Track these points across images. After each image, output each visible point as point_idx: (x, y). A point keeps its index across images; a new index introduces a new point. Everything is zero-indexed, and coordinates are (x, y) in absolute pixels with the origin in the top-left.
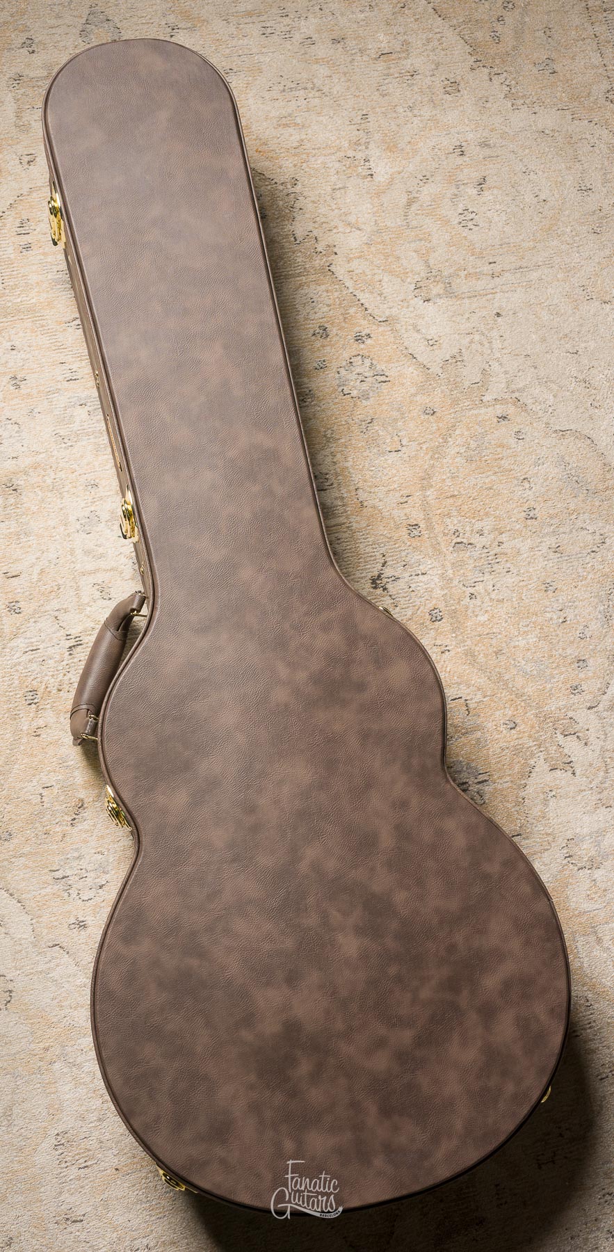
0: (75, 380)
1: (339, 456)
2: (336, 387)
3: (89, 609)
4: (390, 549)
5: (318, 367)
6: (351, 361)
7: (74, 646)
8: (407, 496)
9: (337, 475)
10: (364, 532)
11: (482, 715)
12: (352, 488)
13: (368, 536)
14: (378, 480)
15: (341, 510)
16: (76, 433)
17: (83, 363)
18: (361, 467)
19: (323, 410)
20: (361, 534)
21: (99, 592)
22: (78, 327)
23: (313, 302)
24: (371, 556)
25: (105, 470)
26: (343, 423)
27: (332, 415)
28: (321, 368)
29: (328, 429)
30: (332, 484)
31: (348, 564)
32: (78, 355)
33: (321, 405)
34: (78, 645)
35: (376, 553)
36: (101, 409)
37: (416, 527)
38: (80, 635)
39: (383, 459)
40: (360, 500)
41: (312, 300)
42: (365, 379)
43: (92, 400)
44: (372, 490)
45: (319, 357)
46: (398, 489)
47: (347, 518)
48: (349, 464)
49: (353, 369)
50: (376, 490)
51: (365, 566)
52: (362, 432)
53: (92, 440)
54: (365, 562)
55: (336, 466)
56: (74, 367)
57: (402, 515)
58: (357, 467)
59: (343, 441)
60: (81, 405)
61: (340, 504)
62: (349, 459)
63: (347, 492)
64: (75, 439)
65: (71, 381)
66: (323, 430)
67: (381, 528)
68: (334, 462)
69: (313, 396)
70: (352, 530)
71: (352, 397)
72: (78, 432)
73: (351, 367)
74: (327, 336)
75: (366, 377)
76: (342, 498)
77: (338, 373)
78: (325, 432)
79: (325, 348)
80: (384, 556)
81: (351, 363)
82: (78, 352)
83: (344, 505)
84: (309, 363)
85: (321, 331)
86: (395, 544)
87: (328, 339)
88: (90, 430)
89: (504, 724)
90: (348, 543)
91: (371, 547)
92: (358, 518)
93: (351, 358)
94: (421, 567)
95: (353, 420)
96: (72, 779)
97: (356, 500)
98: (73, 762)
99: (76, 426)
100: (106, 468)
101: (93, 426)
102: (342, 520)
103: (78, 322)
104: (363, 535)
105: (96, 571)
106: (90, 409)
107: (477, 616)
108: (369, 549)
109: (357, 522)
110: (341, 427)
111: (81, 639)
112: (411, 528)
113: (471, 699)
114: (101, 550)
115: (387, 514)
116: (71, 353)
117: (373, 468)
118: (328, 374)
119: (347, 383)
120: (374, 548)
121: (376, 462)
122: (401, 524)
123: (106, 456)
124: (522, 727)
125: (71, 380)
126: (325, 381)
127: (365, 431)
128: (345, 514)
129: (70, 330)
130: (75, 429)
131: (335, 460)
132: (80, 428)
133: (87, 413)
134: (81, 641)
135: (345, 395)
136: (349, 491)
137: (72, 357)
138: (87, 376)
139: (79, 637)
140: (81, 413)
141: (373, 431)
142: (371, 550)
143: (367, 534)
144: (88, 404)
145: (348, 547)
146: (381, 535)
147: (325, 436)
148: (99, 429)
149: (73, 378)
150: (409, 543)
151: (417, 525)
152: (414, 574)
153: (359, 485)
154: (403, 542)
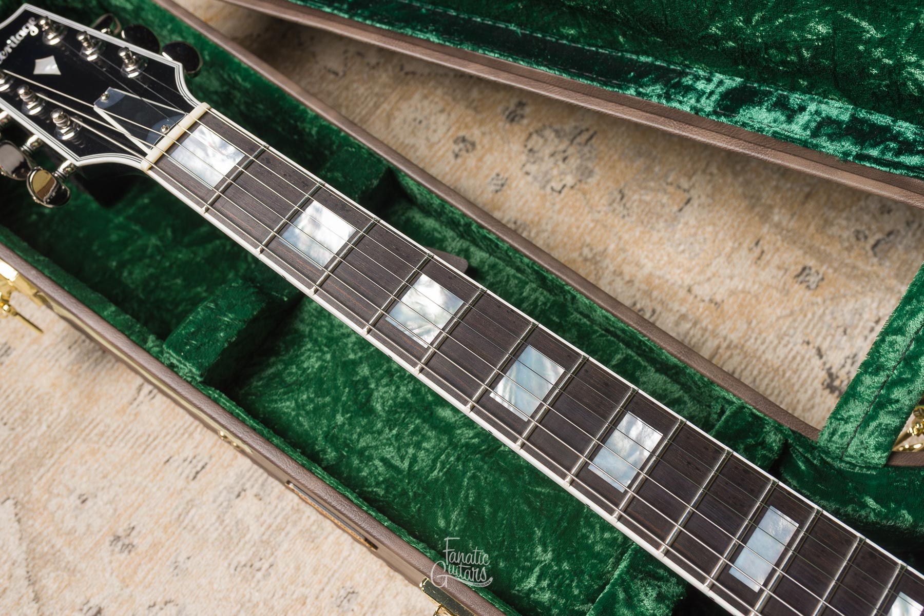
0: (203, 467)
1: (627, 270)
2: (542, 192)
4: (806, 327)
5: (498, 188)
6: (529, 147)
8: (757, 244)
9: (648, 294)
10: (754, 336)
12: (682, 293)
13: (764, 335)
14: (702, 255)
15: (696, 333)
16: (262, 542)
17: (197, 435)
18: (665, 258)
19: (553, 232)
20: (752, 340)
22: (152, 395)
23: (420, 122)
24: (794, 358)
25: (346, 558)
26: (592, 225)
27: (570, 228)
28: (503, 185)
29: (581, 248)
30: (654, 311)
31: (778, 395)
32: (181, 431)
33: (544, 227)
35: (795, 349)
36: (271, 479)
37: (807, 271)
39: (680, 226)
40: (707, 299)
41: (418, 121)
42: (566, 154)
43: (248, 475)
44: (709, 274)
45: (487, 176)
46: (736, 245)
47: (714, 334)
48: (649, 267)
49: (540, 155)
50: (712, 269)
51: (799, 377)
52: (624, 217)
53: (294, 532)
54: (795, 372)
55: (637, 284)
56: (188, 452)
57: (775, 272)
58: (662, 262)
59: (612, 247)
60: (239, 496)
61: (688, 326)
62: (643, 261)
63: (681, 305)
64: (269, 552)
65: (199, 476)
66: (575, 255)
67: (768, 311)
68: (629, 282)
69: (525, 226)
70: (736, 347)
71: (572, 187)
72: (265, 537)
73: (536, 155)
74: (473, 145)
75: (564, 151)
76: (684, 317)
77: (527, 173)
78: (581, 255)
79: (485, 159)
80: (808, 343)
81: (531, 150)
82: (177, 427)
83: (695, 324)
84: (482, 192)
85: (462, 145)
86: (805, 316)
87: (479, 147)
88: (279, 519)
90: (749, 368)
91: (781, 346)
92: (729, 324)
93: (526, 146)
94: (866, 316)
95: (599, 212)
97: (702, 305)
99: (255, 532)
100: (345, 553)
101: (277, 511)
102: (711, 344)
103: (147, 388)
104: (756, 339)
106: (255, 490)
108: (782, 352)
109: (733, 330)
110: (594, 233)
112: (801, 278)
115: (756, 287)
116: (168, 438)
117: (682, 248)
118: (517, 186)
119: (549, 177)
120: (786, 346)
121: (677, 236)
122: (785, 284)
123: (331, 538)
125: (197, 473)
126: (522, 197)
127: (625, 212)
128: (707, 334)
129: (144, 408)
130: (256, 537)
131: (627, 278)
132: (263, 529)
133: (255, 501)
135: (560, 192)
136: (683, 301)
137: (176, 441)
138: (215, 450)
140: (247, 507)
141: (636, 204)
142: (786, 350)
143: (760, 334)
144: (248, 486)
145: (755, 373)
146: (778, 319)
147: (586, 260)
148: (289, 508)
149: (199, 468)
150: (820, 300)
151: (804, 269)
152: (866, 332)
153: (688, 281)
154: (813, 304)
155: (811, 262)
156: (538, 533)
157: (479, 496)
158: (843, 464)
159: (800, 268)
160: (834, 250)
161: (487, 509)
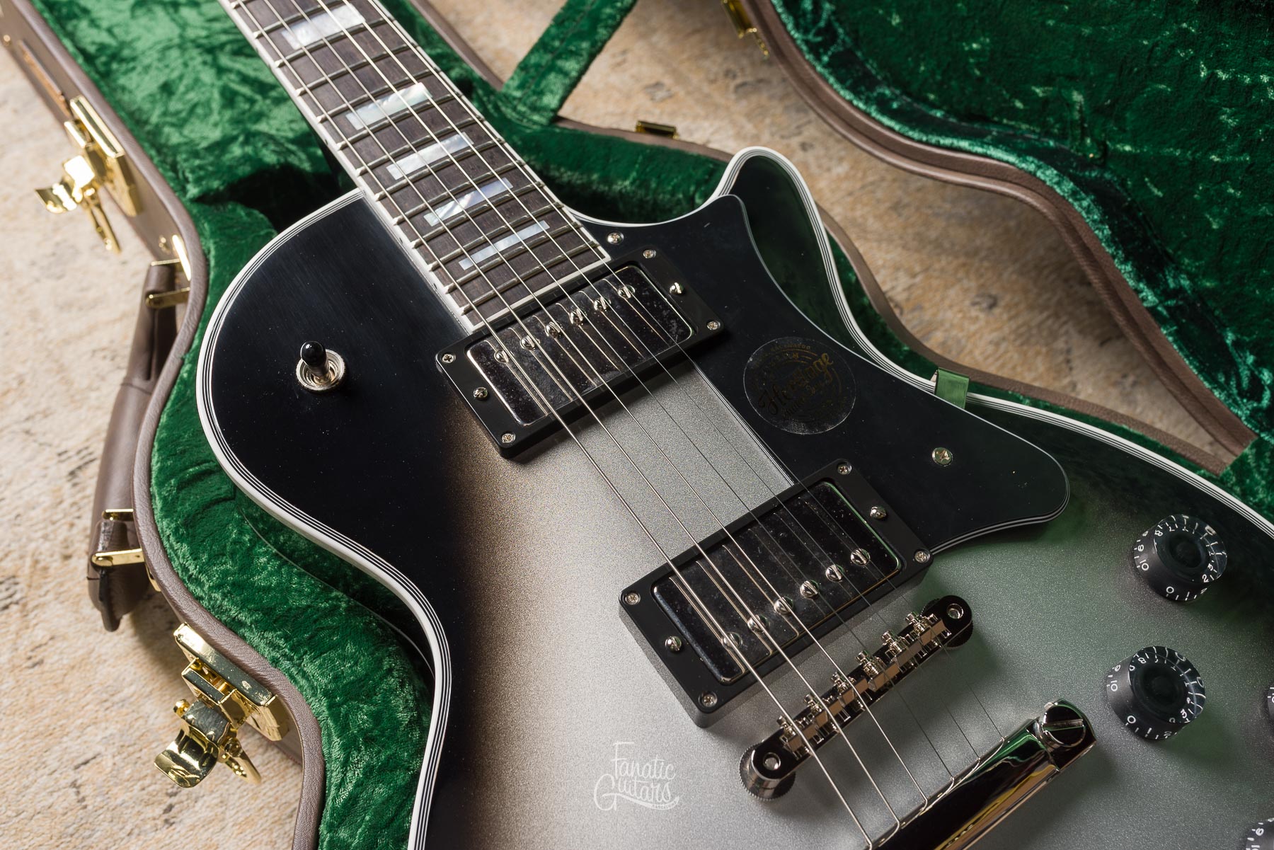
3: (93, 395)
7: (79, 468)
11: (927, 305)
21: (107, 362)
34: (87, 463)
37: (659, 87)
38: (87, 444)
57: (627, 78)
59: (480, 19)
89: (974, 304)
96: (141, 722)
98: (133, 688)
105: (91, 330)
107: (829, 170)
111: (90, 450)
112: (649, 90)
113: (893, 288)
114: (92, 294)
122: (631, 89)
124: (1008, 298)
134: (91, 454)
139: (87, 448)
151: (657, 84)
155: (667, 81)
156: (215, 117)
157: (181, 78)
158: (514, 114)
159: (653, 81)
160: (696, 79)
161: (182, 88)
